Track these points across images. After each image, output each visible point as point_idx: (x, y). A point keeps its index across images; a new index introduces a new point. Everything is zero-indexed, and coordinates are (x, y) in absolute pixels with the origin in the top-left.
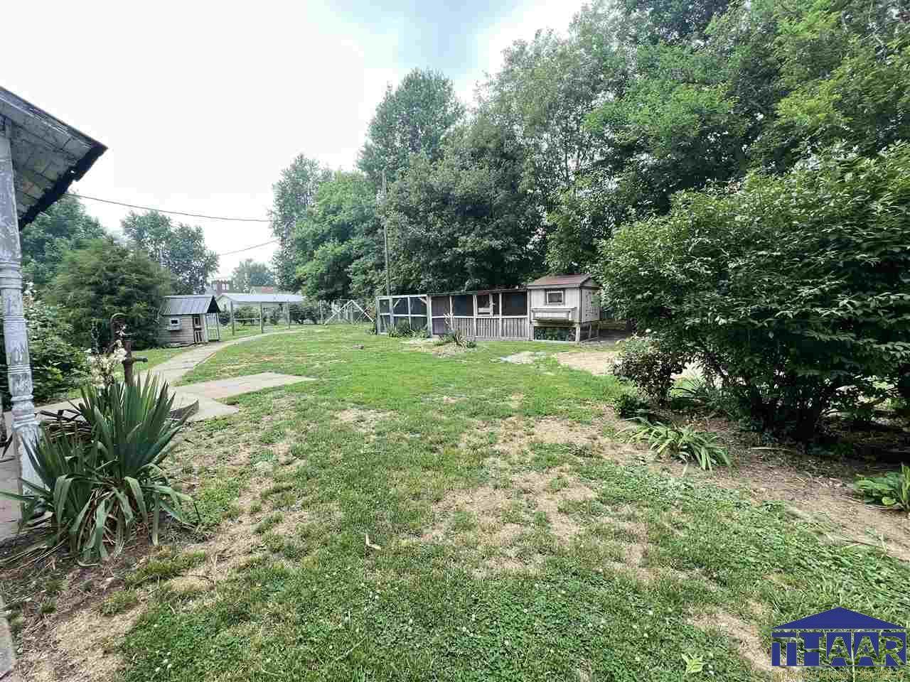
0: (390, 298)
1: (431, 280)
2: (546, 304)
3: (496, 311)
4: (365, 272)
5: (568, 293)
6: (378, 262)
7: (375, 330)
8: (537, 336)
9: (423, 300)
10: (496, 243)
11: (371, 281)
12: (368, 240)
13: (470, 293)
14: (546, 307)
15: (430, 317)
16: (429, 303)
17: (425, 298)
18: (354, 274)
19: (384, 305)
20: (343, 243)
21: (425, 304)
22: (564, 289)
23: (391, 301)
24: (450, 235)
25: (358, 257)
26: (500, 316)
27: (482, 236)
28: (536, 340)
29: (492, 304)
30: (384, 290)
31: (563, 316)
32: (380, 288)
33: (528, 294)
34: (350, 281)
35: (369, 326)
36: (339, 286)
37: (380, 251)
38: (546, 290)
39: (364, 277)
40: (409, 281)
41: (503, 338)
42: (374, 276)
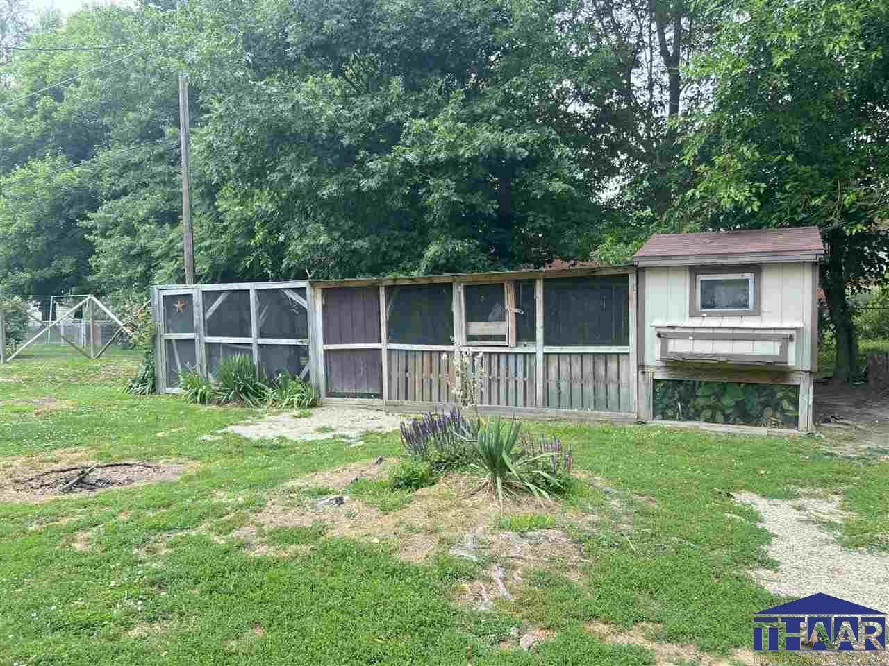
0: (196, 290)
1: (323, 239)
2: (693, 314)
3: (525, 332)
4: (131, 231)
5: (770, 281)
6: (163, 206)
7: (149, 383)
8: (662, 408)
9: (296, 297)
10: (510, 141)
11: (145, 253)
12: (139, 153)
13: (445, 278)
14: (696, 322)
15: (319, 346)
16: (314, 304)
17: (301, 291)
18: (103, 235)
19: (177, 309)
20: (77, 162)
21: (303, 311)
22: (756, 269)
23: (198, 299)
24: (375, 115)
25: (116, 196)
26: (538, 348)
27: (473, 120)
28: (659, 422)
29: (512, 309)
30: (179, 271)
31: (767, 350)
32: (169, 266)
33: (632, 281)
34: (90, 249)
35: (134, 365)
36: (67, 265)
37: (169, 180)
38: (694, 270)
39: (127, 240)
40: (245, 251)
41: (551, 412)
42: (154, 239)
